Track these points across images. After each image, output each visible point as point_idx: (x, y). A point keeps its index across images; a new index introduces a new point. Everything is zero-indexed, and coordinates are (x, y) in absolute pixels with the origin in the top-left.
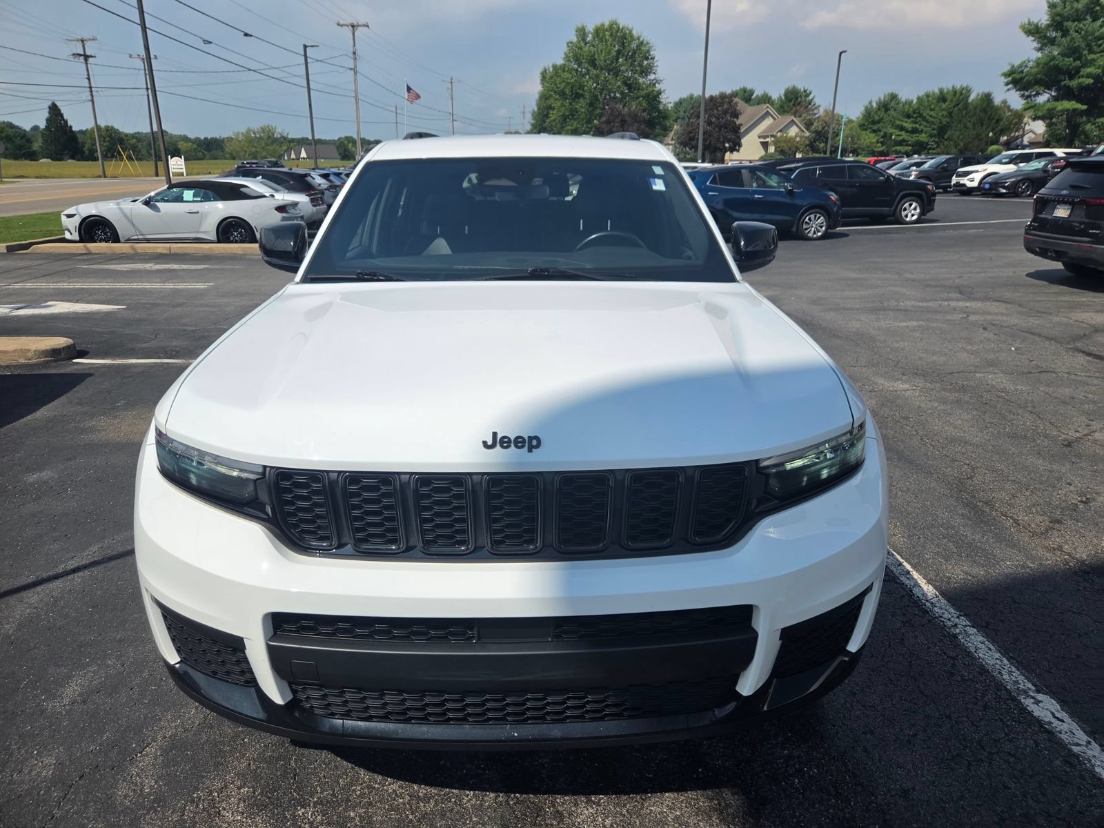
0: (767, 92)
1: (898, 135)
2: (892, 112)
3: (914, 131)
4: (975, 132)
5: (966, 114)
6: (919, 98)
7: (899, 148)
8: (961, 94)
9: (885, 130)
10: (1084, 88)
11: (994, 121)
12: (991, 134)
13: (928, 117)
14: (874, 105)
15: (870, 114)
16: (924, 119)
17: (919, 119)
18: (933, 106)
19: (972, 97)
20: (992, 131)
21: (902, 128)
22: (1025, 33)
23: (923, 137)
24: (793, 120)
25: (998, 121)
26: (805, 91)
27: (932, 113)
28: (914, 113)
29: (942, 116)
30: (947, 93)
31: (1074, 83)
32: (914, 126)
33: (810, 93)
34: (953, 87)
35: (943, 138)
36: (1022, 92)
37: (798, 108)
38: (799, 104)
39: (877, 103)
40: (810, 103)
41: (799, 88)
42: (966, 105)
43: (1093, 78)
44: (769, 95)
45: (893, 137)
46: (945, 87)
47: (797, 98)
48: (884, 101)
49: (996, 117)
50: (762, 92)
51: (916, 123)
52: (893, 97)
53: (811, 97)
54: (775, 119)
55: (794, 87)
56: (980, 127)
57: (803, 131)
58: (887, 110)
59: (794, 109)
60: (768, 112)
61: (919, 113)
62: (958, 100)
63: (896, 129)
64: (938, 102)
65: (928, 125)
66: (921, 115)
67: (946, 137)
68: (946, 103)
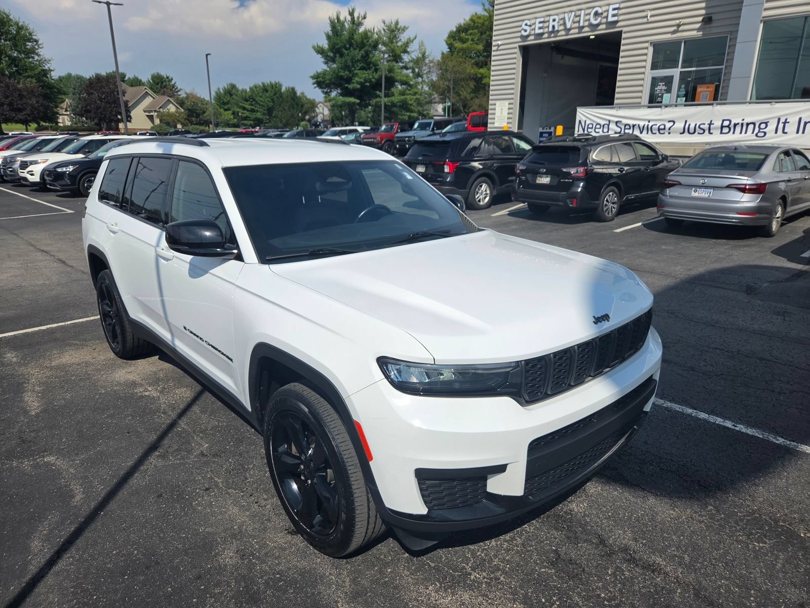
0: (136, 76)
1: (242, 113)
2: (234, 97)
3: (252, 111)
4: (290, 113)
5: (282, 101)
6: (251, 88)
7: (245, 122)
8: (276, 87)
9: (233, 109)
10: (355, 90)
11: (300, 106)
12: (300, 115)
13: (259, 102)
14: (222, 91)
15: (220, 98)
16: (257, 103)
17: (254, 103)
18: (260, 94)
19: (283, 89)
20: (300, 112)
21: (244, 109)
22: (316, 52)
23: (259, 115)
24: (169, 100)
25: (302, 106)
26: (168, 77)
27: (261, 99)
28: (250, 99)
29: (268, 101)
30: (268, 86)
31: (351, 86)
32: (252, 107)
33: (172, 79)
34: (270, 82)
35: (272, 116)
36: (322, 90)
37: (165, 90)
38: (165, 87)
39: (223, 90)
40: (173, 87)
41: (163, 75)
42: (281, 95)
43: (359, 84)
44: (139, 78)
45: (240, 114)
46: (265, 82)
47: (162, 82)
48: (228, 89)
49: (301, 104)
50: (133, 76)
51: (252, 105)
52: (233, 86)
53: (173, 82)
54: (154, 98)
55: (158, 74)
56: (293, 110)
57: (178, 108)
58: (231, 95)
59: (162, 90)
60: (147, 92)
61: (253, 98)
62: (275, 91)
63: (240, 108)
64: (263, 92)
65: (260, 107)
66: (254, 100)
67: (273, 115)
68: (269, 93)
